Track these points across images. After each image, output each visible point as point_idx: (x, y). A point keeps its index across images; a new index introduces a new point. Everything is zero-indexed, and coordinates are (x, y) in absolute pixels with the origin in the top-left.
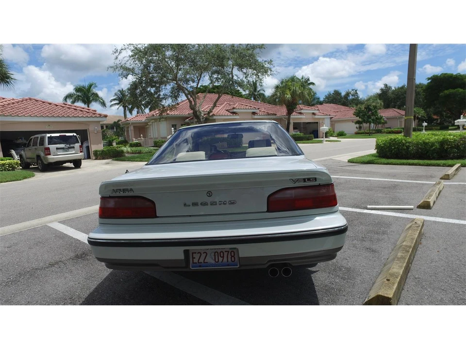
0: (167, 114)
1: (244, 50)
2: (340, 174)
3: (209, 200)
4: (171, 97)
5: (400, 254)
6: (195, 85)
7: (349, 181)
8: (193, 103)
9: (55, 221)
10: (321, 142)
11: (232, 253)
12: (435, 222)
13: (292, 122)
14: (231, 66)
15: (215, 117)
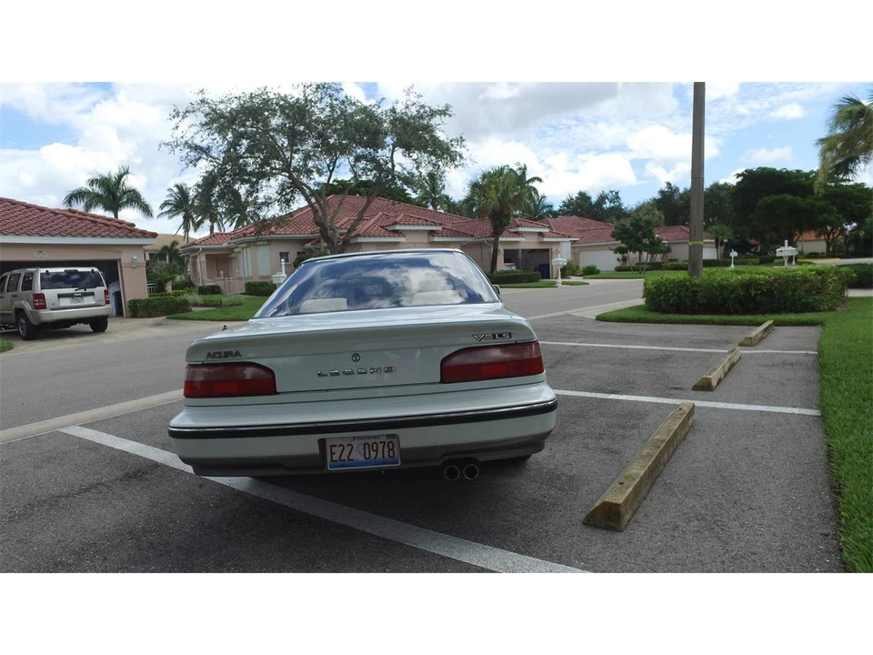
0: (272, 233)
1: (413, 118)
2: (579, 340)
3: (354, 366)
4: (278, 201)
5: (645, 451)
6: (323, 179)
7: (593, 351)
8: (320, 214)
9: (74, 424)
10: (553, 285)
11: (391, 445)
12: (714, 409)
13: (501, 248)
14: (391, 147)
15: (361, 240)
